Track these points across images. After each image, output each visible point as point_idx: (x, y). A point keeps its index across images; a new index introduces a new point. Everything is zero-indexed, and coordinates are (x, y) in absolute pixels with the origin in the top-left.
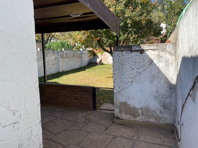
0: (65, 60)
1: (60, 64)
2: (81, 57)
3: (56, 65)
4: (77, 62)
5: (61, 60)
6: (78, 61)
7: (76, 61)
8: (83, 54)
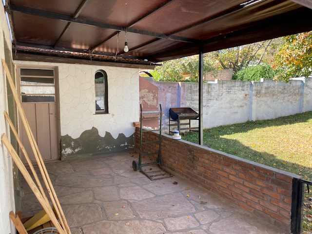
0: (265, 99)
1: (254, 106)
2: (302, 94)
3: (245, 108)
4: (291, 103)
5: (255, 100)
6: (293, 102)
7: (288, 101)
8: (305, 88)
